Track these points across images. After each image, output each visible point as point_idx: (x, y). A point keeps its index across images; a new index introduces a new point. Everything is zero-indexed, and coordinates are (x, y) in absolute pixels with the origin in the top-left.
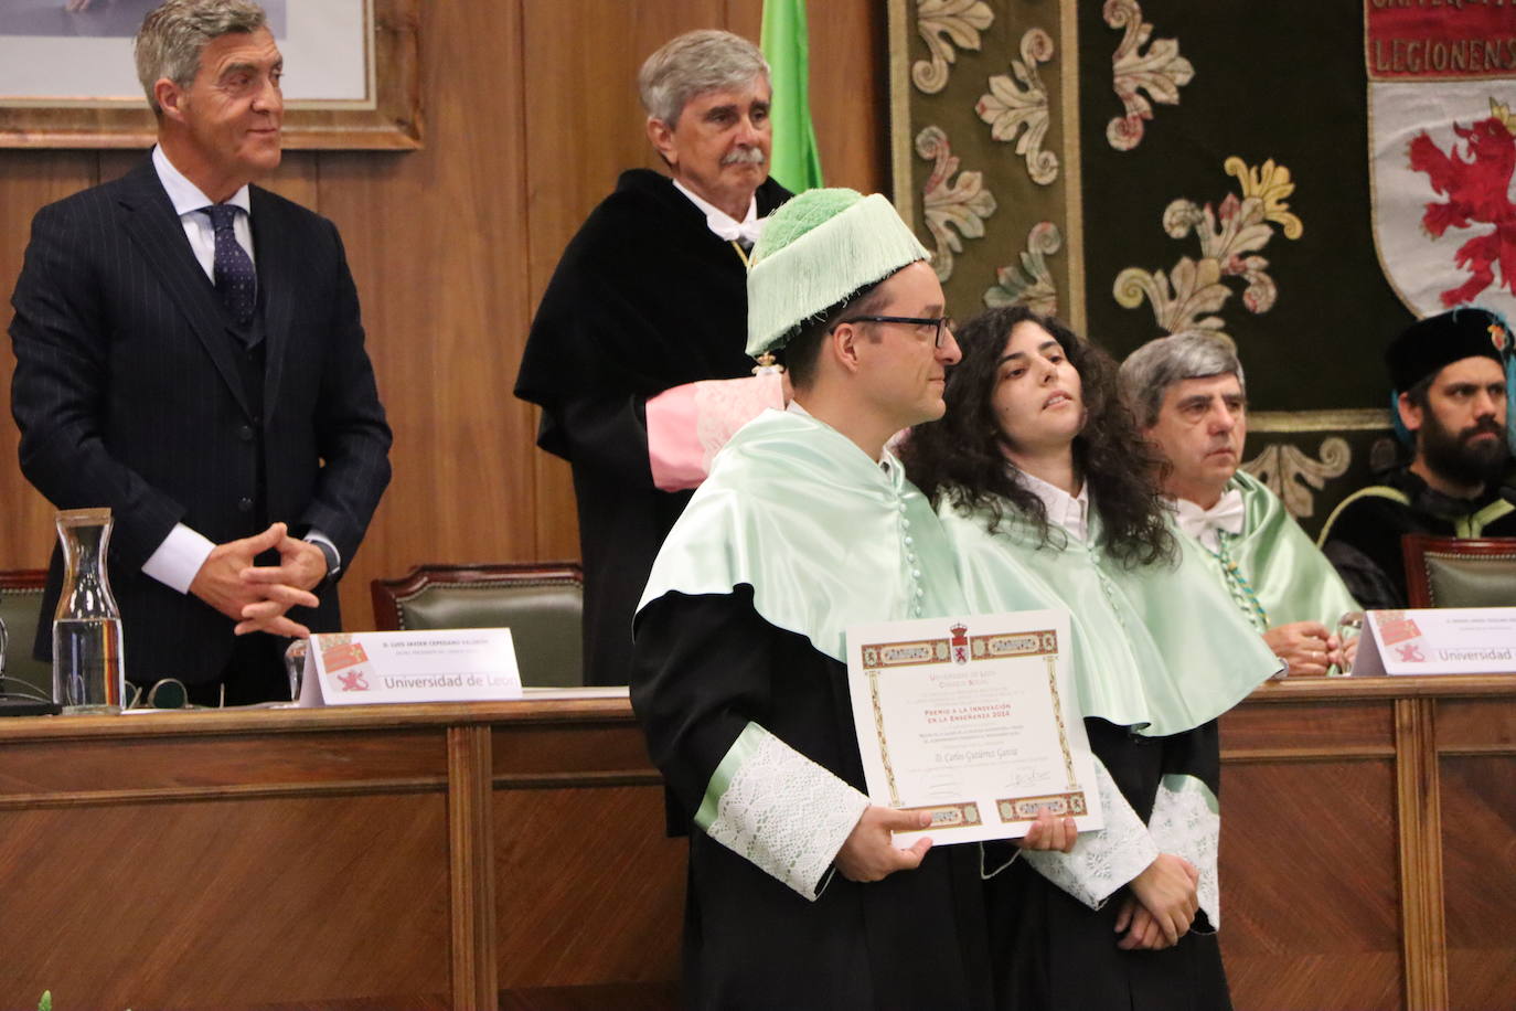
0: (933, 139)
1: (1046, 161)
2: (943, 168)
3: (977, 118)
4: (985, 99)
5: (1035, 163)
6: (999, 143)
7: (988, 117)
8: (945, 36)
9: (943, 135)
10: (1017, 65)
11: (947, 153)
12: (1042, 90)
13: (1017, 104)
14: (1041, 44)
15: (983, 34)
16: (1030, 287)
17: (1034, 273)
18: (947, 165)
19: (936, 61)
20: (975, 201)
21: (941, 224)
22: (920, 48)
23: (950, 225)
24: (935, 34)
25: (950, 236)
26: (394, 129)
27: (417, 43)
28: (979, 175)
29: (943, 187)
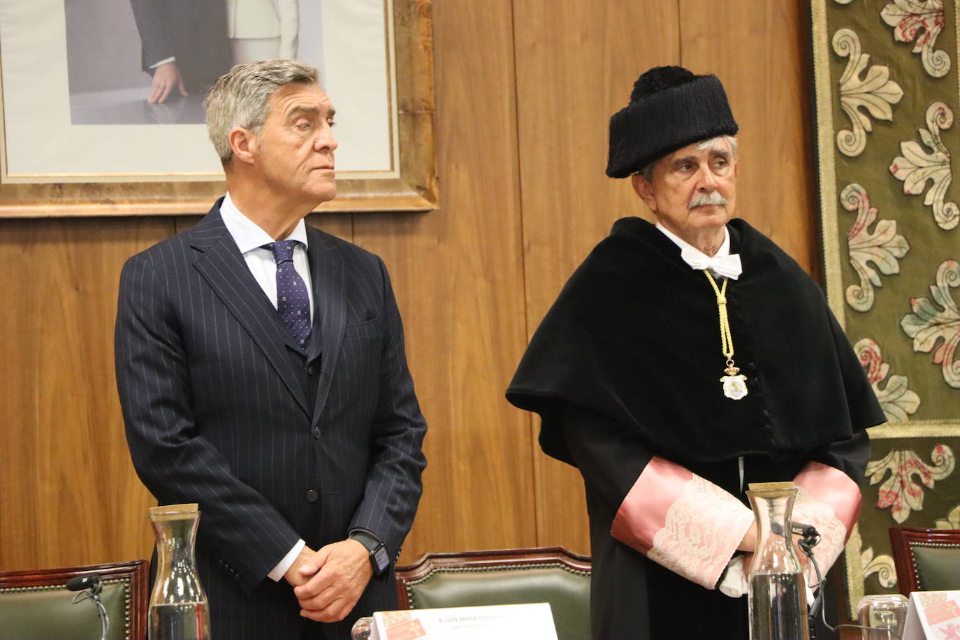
0: (855, 194)
1: (949, 210)
2: (864, 217)
3: (891, 174)
4: (898, 161)
5: (940, 212)
6: (909, 195)
7: (900, 175)
8: (863, 109)
9: (863, 191)
10: (923, 132)
11: (867, 205)
12: (946, 153)
13: (924, 164)
14: (943, 115)
15: (894, 107)
16: (939, 314)
17: (942, 302)
18: (866, 216)
19: (856, 130)
20: (892, 243)
21: (863, 264)
22: (843, 119)
23: (871, 264)
24: (855, 108)
25: (871, 273)
26: (414, 194)
27: (433, 124)
28: (894, 222)
29: (864, 232)
